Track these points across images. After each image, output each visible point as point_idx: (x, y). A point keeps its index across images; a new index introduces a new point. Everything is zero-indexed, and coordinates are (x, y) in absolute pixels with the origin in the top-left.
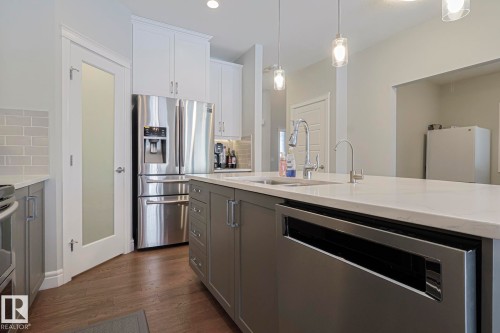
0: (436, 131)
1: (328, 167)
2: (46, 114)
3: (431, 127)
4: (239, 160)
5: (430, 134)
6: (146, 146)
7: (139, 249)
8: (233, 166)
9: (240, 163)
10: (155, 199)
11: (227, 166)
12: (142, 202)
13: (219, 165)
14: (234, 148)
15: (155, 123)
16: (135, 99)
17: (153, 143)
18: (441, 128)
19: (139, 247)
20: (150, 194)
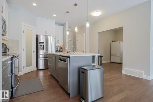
0: (114, 42)
1: (84, 51)
2: (19, 40)
3: (112, 41)
4: (63, 49)
5: (112, 43)
6: (39, 46)
7: (38, 70)
8: (61, 51)
9: (63, 50)
10: (42, 58)
11: (60, 51)
12: (39, 59)
13: (58, 51)
14: (62, 47)
15: (42, 41)
16: (37, 35)
17: (41, 46)
18: (115, 41)
19: (38, 69)
20: (41, 57)
